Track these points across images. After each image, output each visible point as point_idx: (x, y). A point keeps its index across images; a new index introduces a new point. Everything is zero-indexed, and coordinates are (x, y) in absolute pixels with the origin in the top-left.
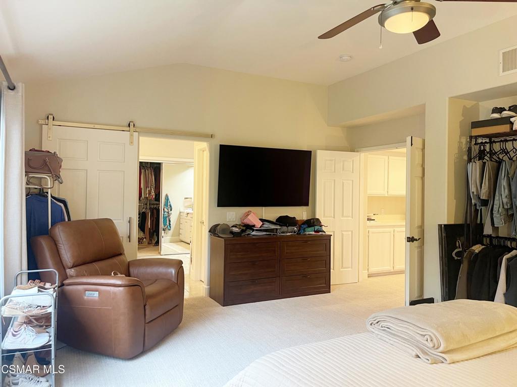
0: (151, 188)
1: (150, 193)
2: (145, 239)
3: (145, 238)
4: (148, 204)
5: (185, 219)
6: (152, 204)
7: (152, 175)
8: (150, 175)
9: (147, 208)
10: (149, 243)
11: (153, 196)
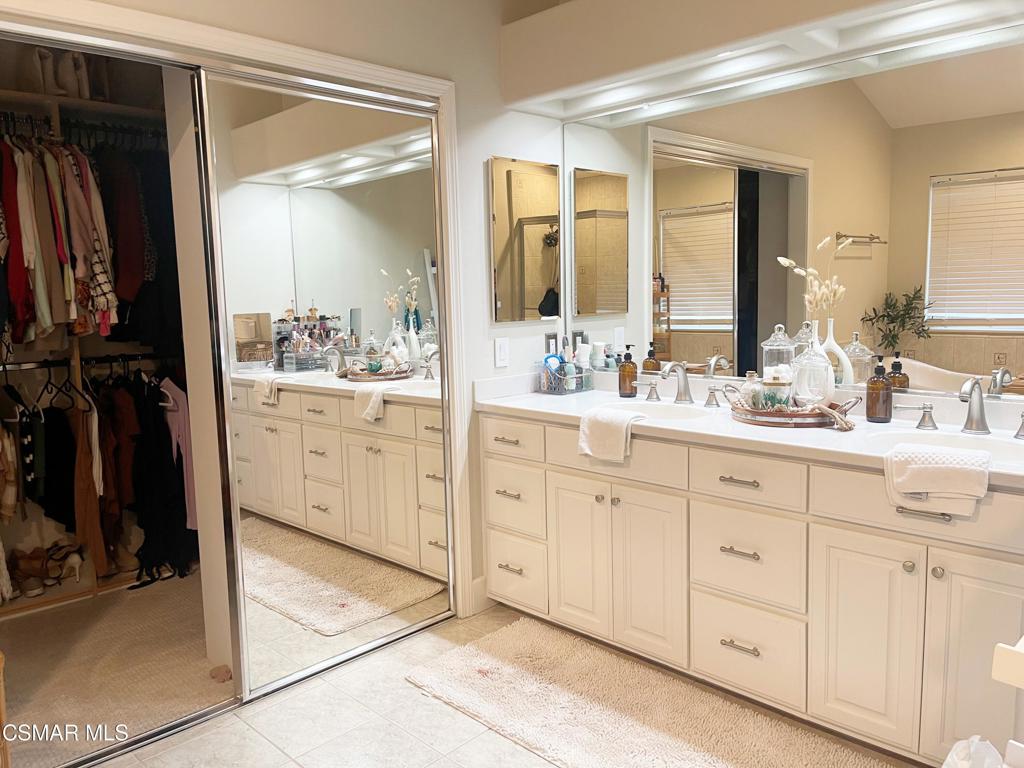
0: (90, 265)
1: (85, 298)
2: (75, 559)
3: (80, 552)
4: (76, 363)
5: (264, 415)
6: (101, 360)
7: (84, 187)
8: (73, 188)
9: (68, 385)
10: (105, 578)
11: (105, 314)
